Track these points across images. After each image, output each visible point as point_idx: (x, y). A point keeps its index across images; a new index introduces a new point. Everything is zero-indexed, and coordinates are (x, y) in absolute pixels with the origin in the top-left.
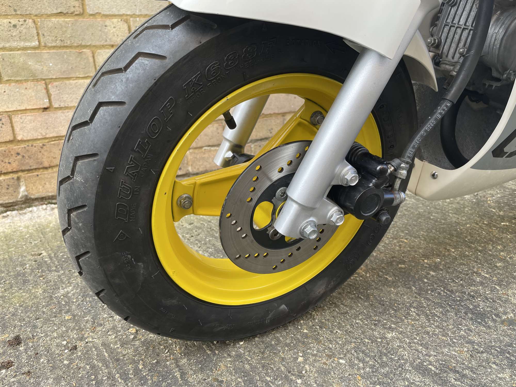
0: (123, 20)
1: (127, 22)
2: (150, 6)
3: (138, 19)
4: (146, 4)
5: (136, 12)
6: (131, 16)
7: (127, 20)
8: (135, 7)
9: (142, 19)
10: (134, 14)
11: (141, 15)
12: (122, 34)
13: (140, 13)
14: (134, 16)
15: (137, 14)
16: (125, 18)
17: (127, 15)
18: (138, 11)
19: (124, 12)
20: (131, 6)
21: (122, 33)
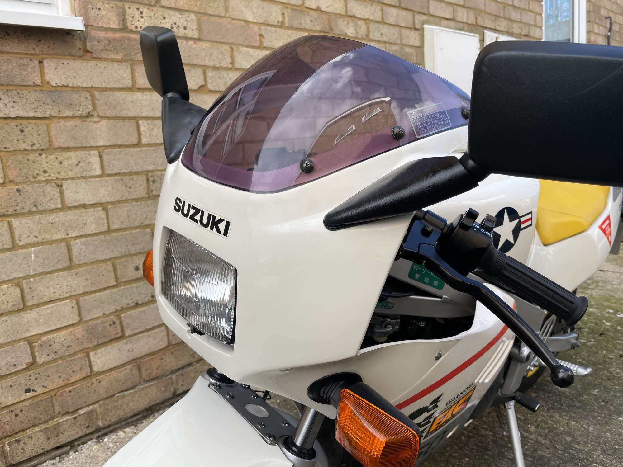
0: (14, 284)
1: (18, 286)
2: (47, 263)
3: (32, 279)
4: (41, 262)
5: (30, 272)
6: (24, 278)
7: (19, 283)
8: (29, 268)
9: (37, 278)
10: (27, 275)
11: (36, 274)
12: (14, 300)
13: (34, 273)
14: (27, 277)
15: (31, 274)
16: (16, 281)
17: (19, 278)
18: (31, 272)
19: (15, 276)
20: (24, 268)
21: (13, 298)
